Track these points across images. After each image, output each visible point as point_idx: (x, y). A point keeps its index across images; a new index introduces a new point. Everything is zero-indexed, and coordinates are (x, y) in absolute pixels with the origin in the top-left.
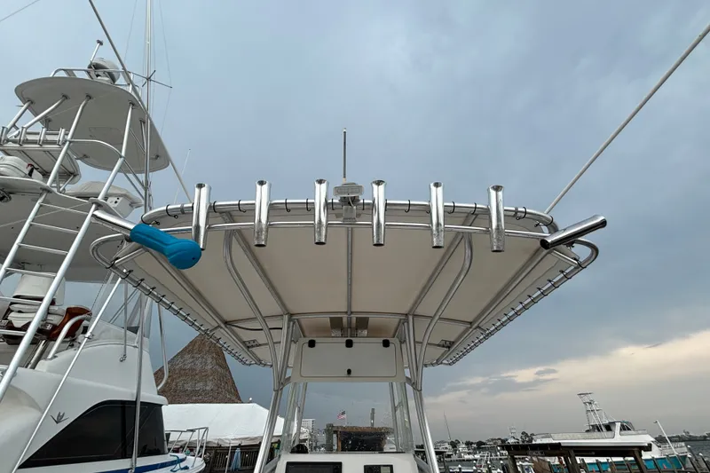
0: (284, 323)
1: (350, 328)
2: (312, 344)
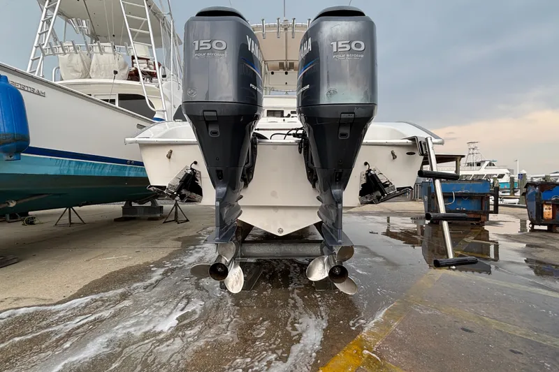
1: (287, 68)
2: (273, 73)
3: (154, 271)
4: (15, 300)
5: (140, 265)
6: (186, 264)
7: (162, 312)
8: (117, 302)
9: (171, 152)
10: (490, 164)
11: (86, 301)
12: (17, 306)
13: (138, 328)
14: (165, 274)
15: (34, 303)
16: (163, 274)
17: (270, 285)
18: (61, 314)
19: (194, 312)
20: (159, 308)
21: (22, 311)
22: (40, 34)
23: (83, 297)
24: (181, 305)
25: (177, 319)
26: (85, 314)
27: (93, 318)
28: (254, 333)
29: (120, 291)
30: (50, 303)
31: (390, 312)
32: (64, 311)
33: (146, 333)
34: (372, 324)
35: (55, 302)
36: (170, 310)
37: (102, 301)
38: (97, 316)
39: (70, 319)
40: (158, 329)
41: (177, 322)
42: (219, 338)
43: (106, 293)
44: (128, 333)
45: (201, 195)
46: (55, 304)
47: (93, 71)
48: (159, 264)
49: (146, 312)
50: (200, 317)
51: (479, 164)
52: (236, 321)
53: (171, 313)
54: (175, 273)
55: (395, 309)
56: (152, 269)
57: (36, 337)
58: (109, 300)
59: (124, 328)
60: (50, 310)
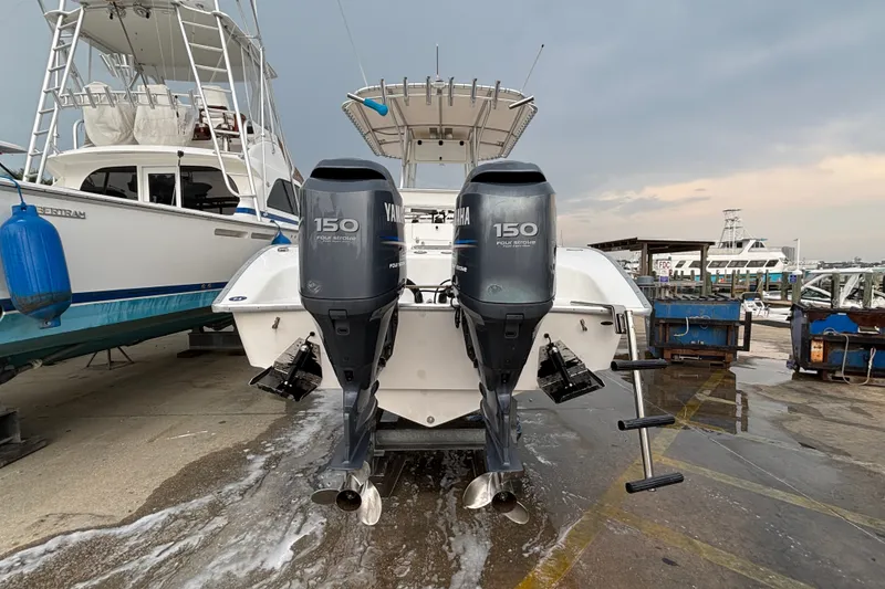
0: (405, 130)
1: (441, 134)
2: (420, 143)
3: (251, 462)
4: (62, 518)
5: (229, 450)
6: (296, 447)
7: (269, 537)
8: (207, 519)
9: (278, 319)
10: (757, 245)
11: (163, 518)
12: (66, 529)
13: (240, 564)
14: (266, 467)
15: (89, 524)
16: (264, 468)
17: (416, 487)
18: (132, 542)
19: (313, 536)
20: (266, 530)
21: (75, 537)
22: (51, 71)
23: (158, 511)
24: (295, 524)
25: (292, 548)
26: (166, 543)
27: (176, 549)
28: (396, 570)
29: (207, 499)
30: (111, 522)
31: (576, 533)
32: (135, 538)
33: (252, 572)
34: (549, 553)
35: (118, 520)
36: (280, 534)
37: (185, 517)
38: (181, 544)
39: (146, 551)
40: (268, 566)
41: (292, 553)
42: (350, 579)
43: (188, 504)
44: (229, 574)
45: (321, 376)
46: (119, 525)
47: (138, 130)
48: (257, 448)
49: (249, 538)
50: (323, 545)
51: (740, 245)
52: (371, 551)
53: (282, 539)
54: (282, 465)
55: (581, 527)
56: (248, 457)
57: (105, 582)
58: (194, 517)
59: (222, 564)
60: (114, 536)
